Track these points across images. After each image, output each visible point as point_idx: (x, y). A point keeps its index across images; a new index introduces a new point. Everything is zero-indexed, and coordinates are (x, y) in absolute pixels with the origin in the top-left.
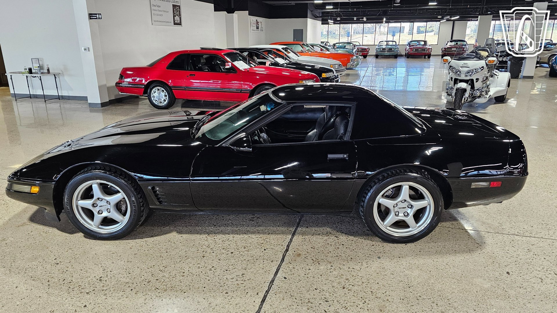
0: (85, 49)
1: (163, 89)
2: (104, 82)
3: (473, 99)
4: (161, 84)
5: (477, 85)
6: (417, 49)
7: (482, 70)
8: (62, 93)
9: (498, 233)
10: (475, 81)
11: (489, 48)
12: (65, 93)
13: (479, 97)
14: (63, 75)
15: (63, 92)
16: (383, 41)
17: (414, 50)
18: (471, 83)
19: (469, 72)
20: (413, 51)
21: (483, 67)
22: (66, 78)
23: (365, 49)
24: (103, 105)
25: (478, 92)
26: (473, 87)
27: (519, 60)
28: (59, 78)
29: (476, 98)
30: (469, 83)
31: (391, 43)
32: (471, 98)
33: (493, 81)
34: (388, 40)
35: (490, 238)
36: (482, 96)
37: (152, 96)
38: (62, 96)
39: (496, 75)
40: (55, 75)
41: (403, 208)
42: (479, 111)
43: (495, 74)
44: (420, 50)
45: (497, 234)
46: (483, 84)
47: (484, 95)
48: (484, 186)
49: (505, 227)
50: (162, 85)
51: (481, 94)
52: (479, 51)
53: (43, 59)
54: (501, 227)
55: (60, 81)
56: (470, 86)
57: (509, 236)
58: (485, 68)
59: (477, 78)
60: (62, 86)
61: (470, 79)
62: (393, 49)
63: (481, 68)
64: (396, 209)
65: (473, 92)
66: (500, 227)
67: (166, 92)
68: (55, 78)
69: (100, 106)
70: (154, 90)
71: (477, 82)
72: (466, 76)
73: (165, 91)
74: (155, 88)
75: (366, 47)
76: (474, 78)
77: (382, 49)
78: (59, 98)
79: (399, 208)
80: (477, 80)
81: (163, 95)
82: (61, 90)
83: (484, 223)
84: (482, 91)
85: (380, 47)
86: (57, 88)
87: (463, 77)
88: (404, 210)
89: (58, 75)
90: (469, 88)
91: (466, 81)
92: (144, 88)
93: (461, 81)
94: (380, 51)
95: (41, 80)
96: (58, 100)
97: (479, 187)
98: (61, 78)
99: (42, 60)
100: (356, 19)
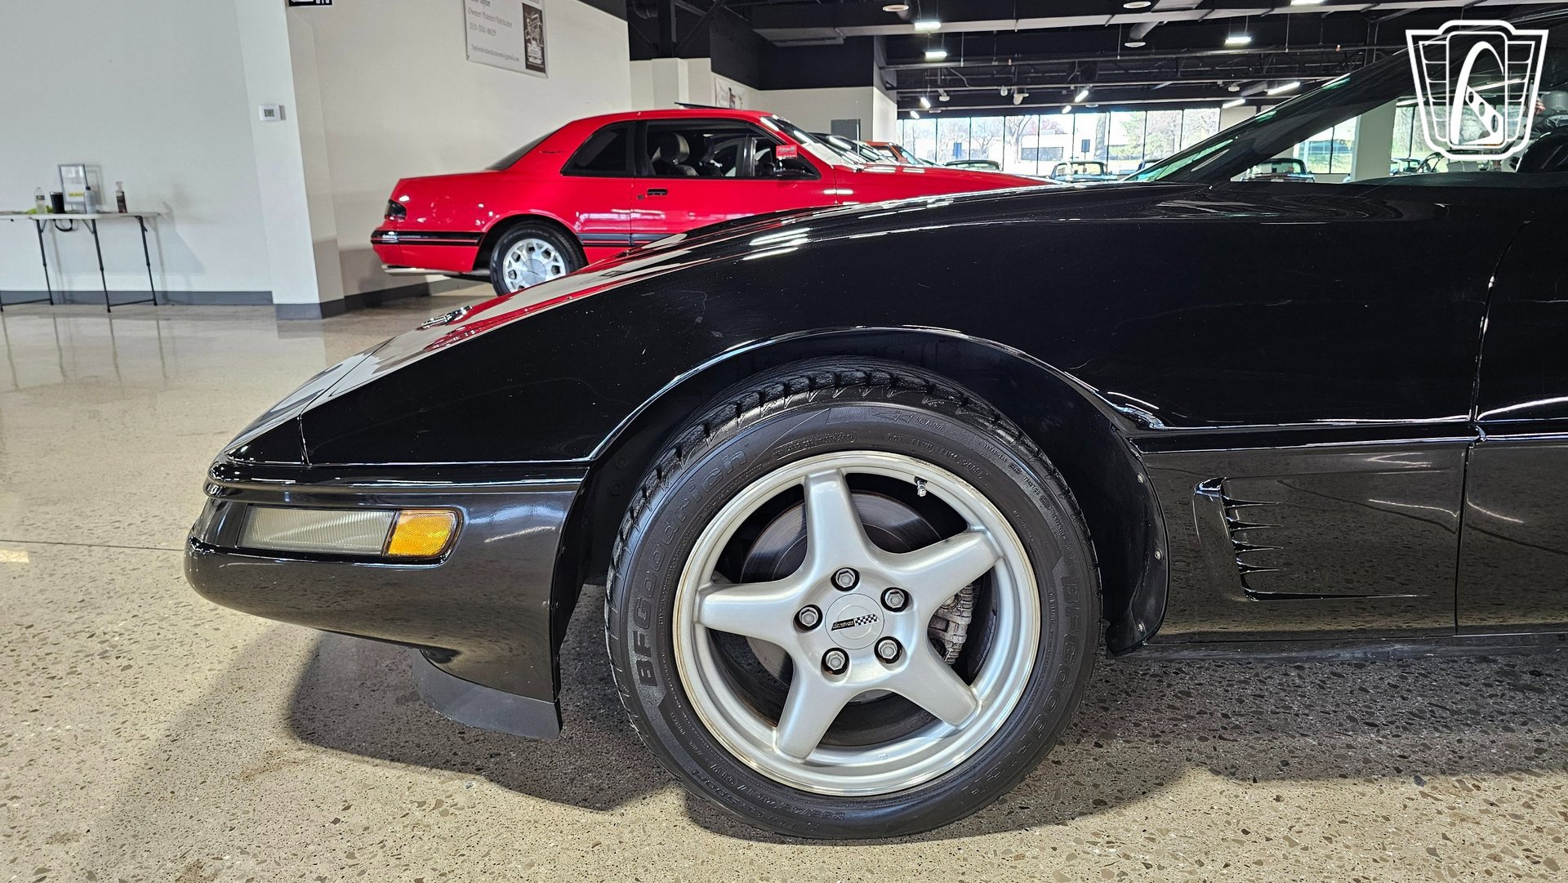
0: (269, 113)
1: (547, 246)
2: (330, 232)
4: (540, 229)
8: (163, 282)
12: (175, 284)
14: (170, 217)
15: (169, 278)
16: (1066, 164)
22: (182, 230)
24: (328, 309)
28: (156, 230)
37: (506, 270)
38: (165, 294)
40: (140, 219)
50: (544, 231)
53: (99, 166)
55: (158, 241)
60: (165, 258)
67: (558, 255)
68: (144, 230)
69: (317, 312)
70: (515, 249)
73: (554, 253)
74: (520, 244)
78: (155, 299)
81: (549, 268)
82: (163, 271)
86: (148, 264)
89: (151, 220)
92: (477, 244)
95: (95, 232)
96: (152, 308)
98: (163, 229)
99: (95, 172)
100: (1006, 93)
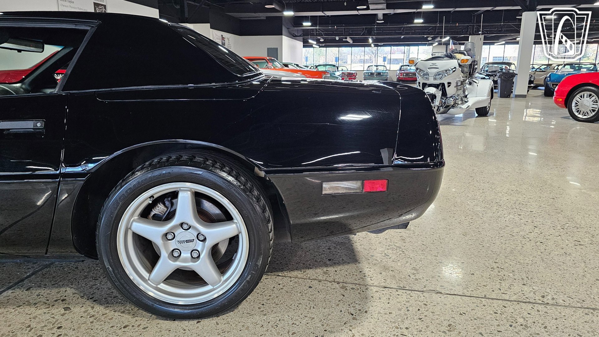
3: (447, 109)
5: (450, 91)
6: (407, 74)
7: (454, 71)
9: (403, 288)
10: (446, 85)
11: (466, 51)
13: (453, 107)
16: (372, 66)
17: (405, 75)
18: (442, 87)
19: (439, 75)
20: (403, 75)
21: (455, 68)
23: (352, 74)
25: (451, 101)
26: (444, 94)
27: (509, 77)
29: (450, 108)
30: (439, 89)
31: (380, 68)
32: (444, 108)
33: (471, 90)
34: (378, 64)
35: (384, 299)
36: (456, 105)
39: (476, 82)
41: (187, 241)
42: (455, 124)
43: (474, 81)
44: (411, 74)
45: (400, 292)
46: (457, 90)
47: (459, 104)
48: (349, 189)
49: (421, 277)
51: (455, 103)
52: (455, 54)
54: (415, 276)
56: (441, 92)
57: (422, 295)
58: (458, 69)
59: (449, 81)
61: (440, 83)
62: (382, 74)
63: (453, 69)
64: (173, 245)
65: (446, 100)
66: (412, 276)
71: (449, 86)
72: (435, 79)
75: (353, 72)
76: (445, 81)
77: (370, 74)
79: (180, 242)
80: (449, 84)
83: (388, 269)
84: (457, 99)
85: (368, 72)
87: (431, 81)
88: (191, 246)
90: (439, 94)
91: (436, 86)
93: (430, 85)
94: (368, 76)
97: (340, 192)
100: (338, 39)
